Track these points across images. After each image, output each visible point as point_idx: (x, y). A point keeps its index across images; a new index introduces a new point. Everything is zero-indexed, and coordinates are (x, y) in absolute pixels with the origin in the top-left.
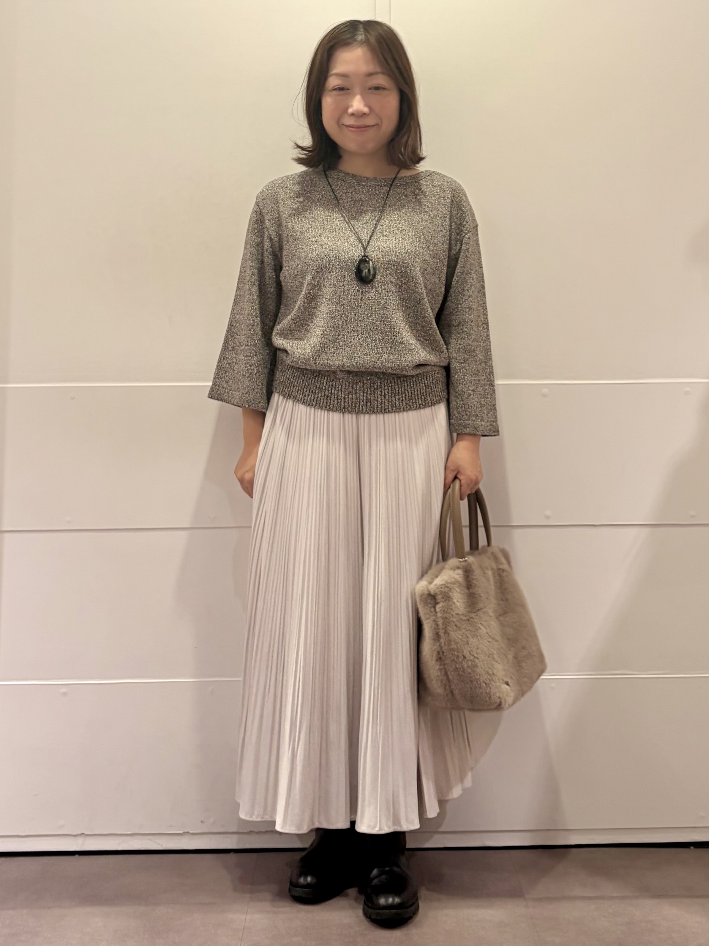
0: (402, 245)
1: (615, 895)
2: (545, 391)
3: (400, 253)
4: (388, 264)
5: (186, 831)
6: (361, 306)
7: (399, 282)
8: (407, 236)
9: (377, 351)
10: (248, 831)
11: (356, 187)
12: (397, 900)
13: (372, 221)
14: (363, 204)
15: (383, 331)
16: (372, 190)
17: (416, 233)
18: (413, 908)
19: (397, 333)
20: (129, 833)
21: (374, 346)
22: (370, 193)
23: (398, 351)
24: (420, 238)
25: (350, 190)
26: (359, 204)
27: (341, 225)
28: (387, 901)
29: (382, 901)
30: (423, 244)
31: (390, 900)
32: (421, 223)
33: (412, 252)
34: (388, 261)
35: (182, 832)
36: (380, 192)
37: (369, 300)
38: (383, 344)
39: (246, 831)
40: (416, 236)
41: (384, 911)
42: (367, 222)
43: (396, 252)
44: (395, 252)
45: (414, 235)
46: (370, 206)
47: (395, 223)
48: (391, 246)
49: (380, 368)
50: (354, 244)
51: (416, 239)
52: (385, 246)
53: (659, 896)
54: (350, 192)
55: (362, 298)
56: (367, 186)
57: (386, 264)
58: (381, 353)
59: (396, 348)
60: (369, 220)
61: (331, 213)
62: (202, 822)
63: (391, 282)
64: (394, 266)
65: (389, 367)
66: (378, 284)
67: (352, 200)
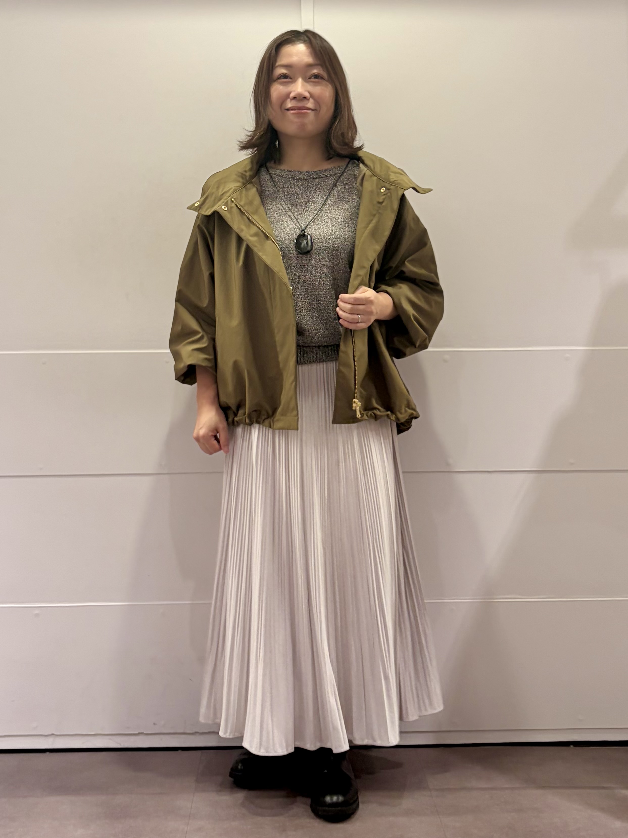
0: (332, 231)
1: (507, 786)
2: (447, 357)
3: (330, 239)
4: (320, 250)
5: (141, 732)
6: (298, 288)
7: (331, 264)
8: (337, 223)
9: (315, 327)
10: (194, 732)
11: (291, 182)
12: (341, 798)
13: (305, 212)
14: (298, 197)
15: (318, 309)
16: (306, 183)
17: (345, 219)
18: (354, 806)
19: (330, 311)
20: (93, 733)
21: (312, 323)
22: (304, 186)
23: (332, 326)
24: (349, 224)
25: (286, 185)
26: (294, 197)
27: (279, 217)
28: (332, 799)
29: (328, 799)
30: (352, 228)
31: (335, 799)
32: (350, 210)
33: (341, 237)
34: (320, 248)
35: (137, 733)
36: (312, 185)
37: (305, 282)
38: (319, 321)
39: (191, 732)
40: (345, 222)
41: (330, 808)
42: (302, 213)
43: (327, 238)
44: (325, 238)
45: (343, 221)
46: (304, 198)
47: (326, 213)
48: (322, 234)
49: (316, 342)
50: (290, 233)
51: (345, 225)
52: (317, 234)
53: (543, 787)
54: (287, 186)
55: (299, 281)
56: (301, 180)
57: (318, 250)
58: (318, 329)
59: (330, 324)
60: (303, 211)
61: (270, 207)
62: (154, 724)
63: (324, 265)
64: (325, 250)
65: (324, 341)
66: (312, 268)
67: (288, 194)
